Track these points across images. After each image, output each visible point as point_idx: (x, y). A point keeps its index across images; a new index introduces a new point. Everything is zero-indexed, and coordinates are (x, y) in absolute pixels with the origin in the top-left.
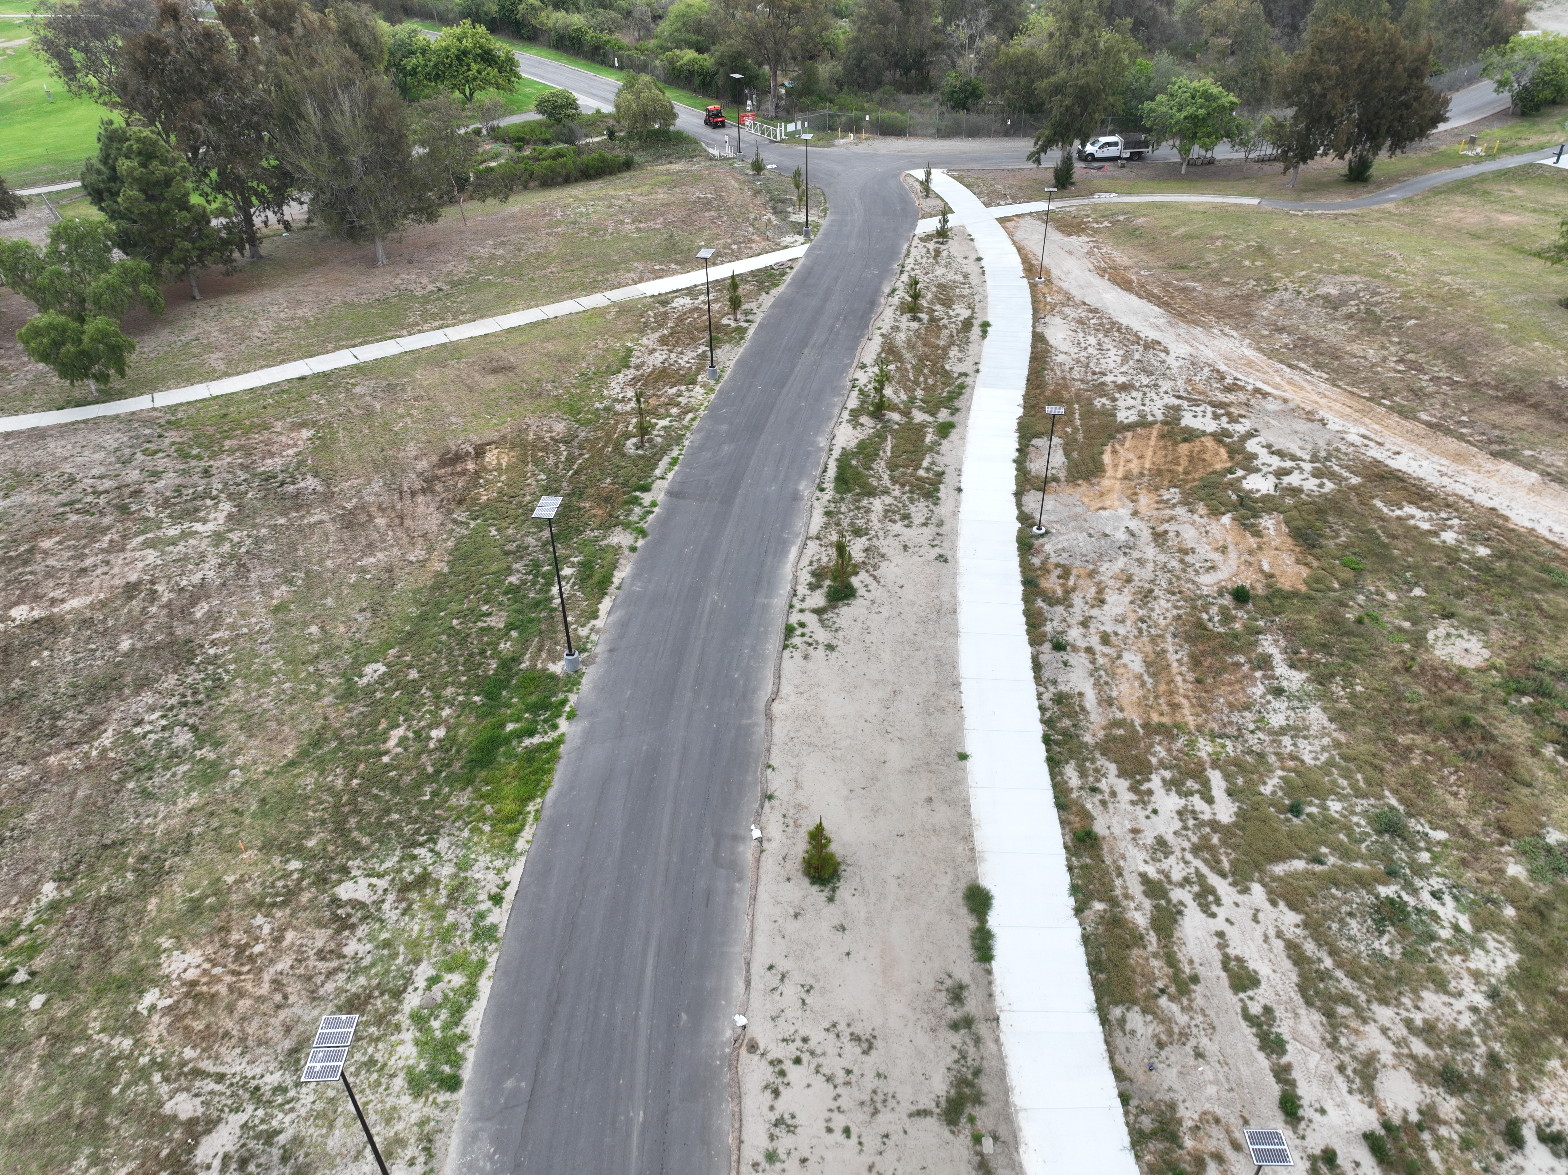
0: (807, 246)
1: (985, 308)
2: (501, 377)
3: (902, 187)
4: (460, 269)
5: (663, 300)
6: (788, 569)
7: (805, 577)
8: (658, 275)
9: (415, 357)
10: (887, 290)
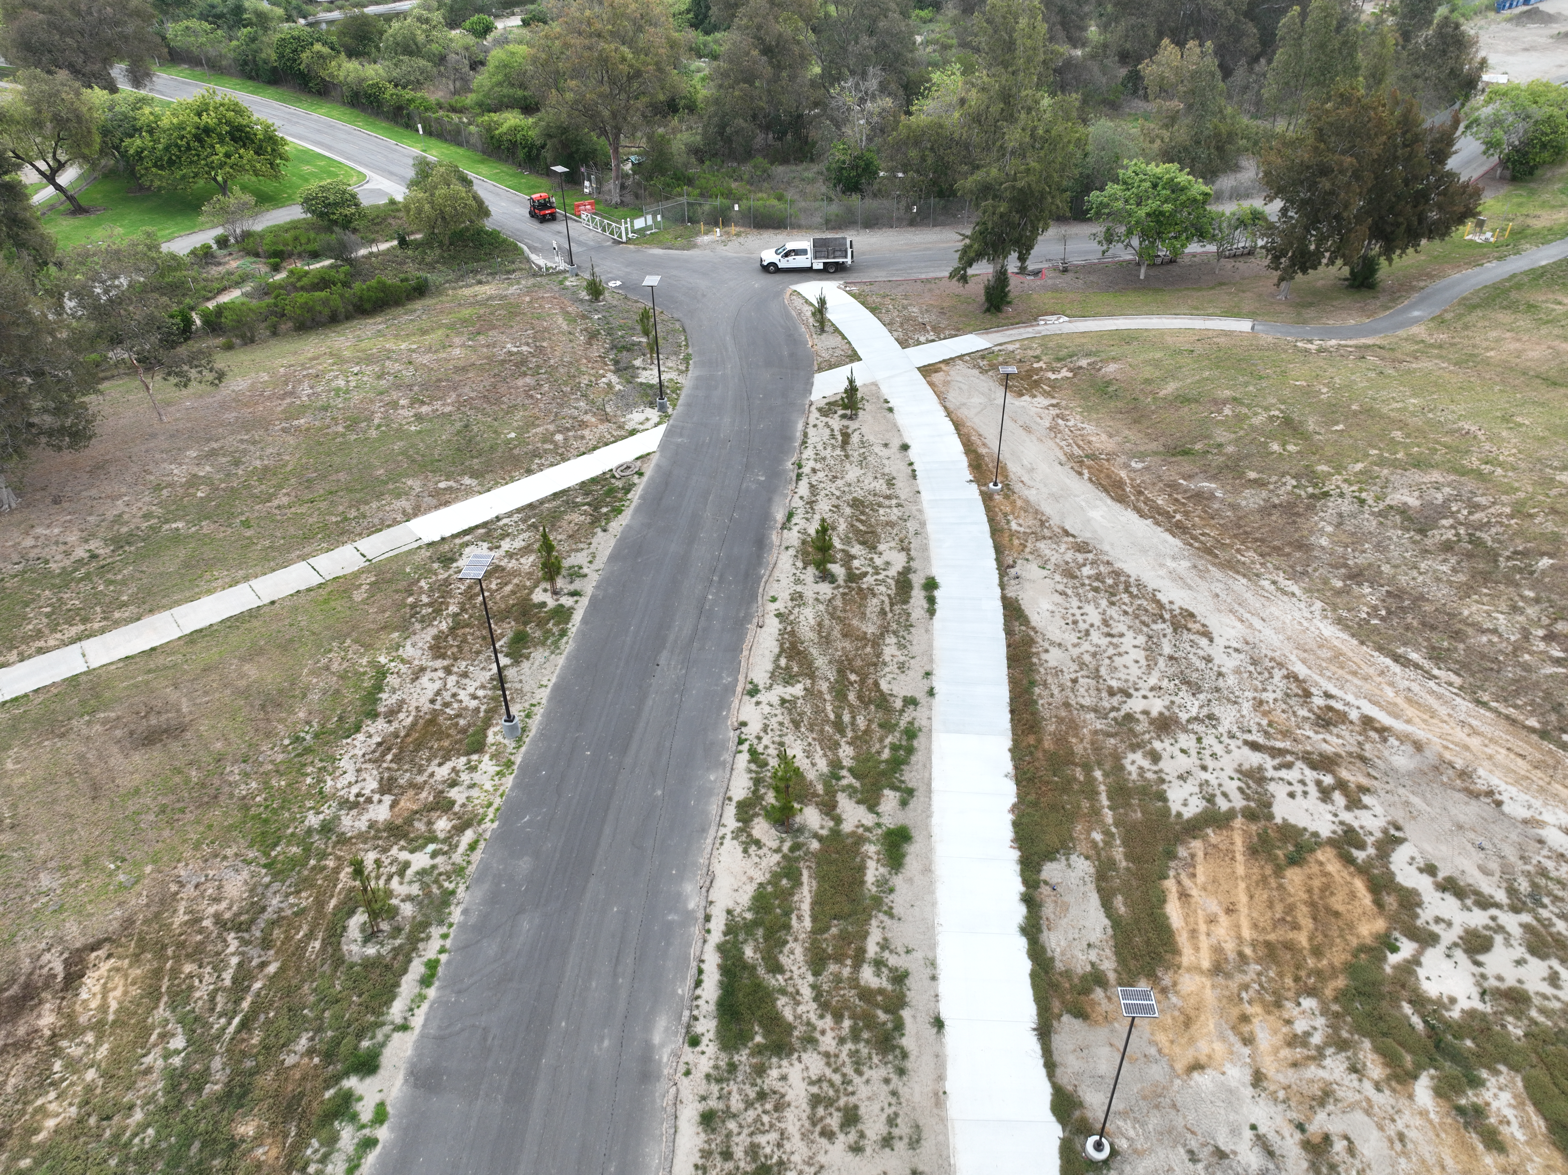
0: (662, 428)
3: (787, 315)
4: (135, 510)
5: (446, 553)
8: (443, 499)
10: (780, 516)
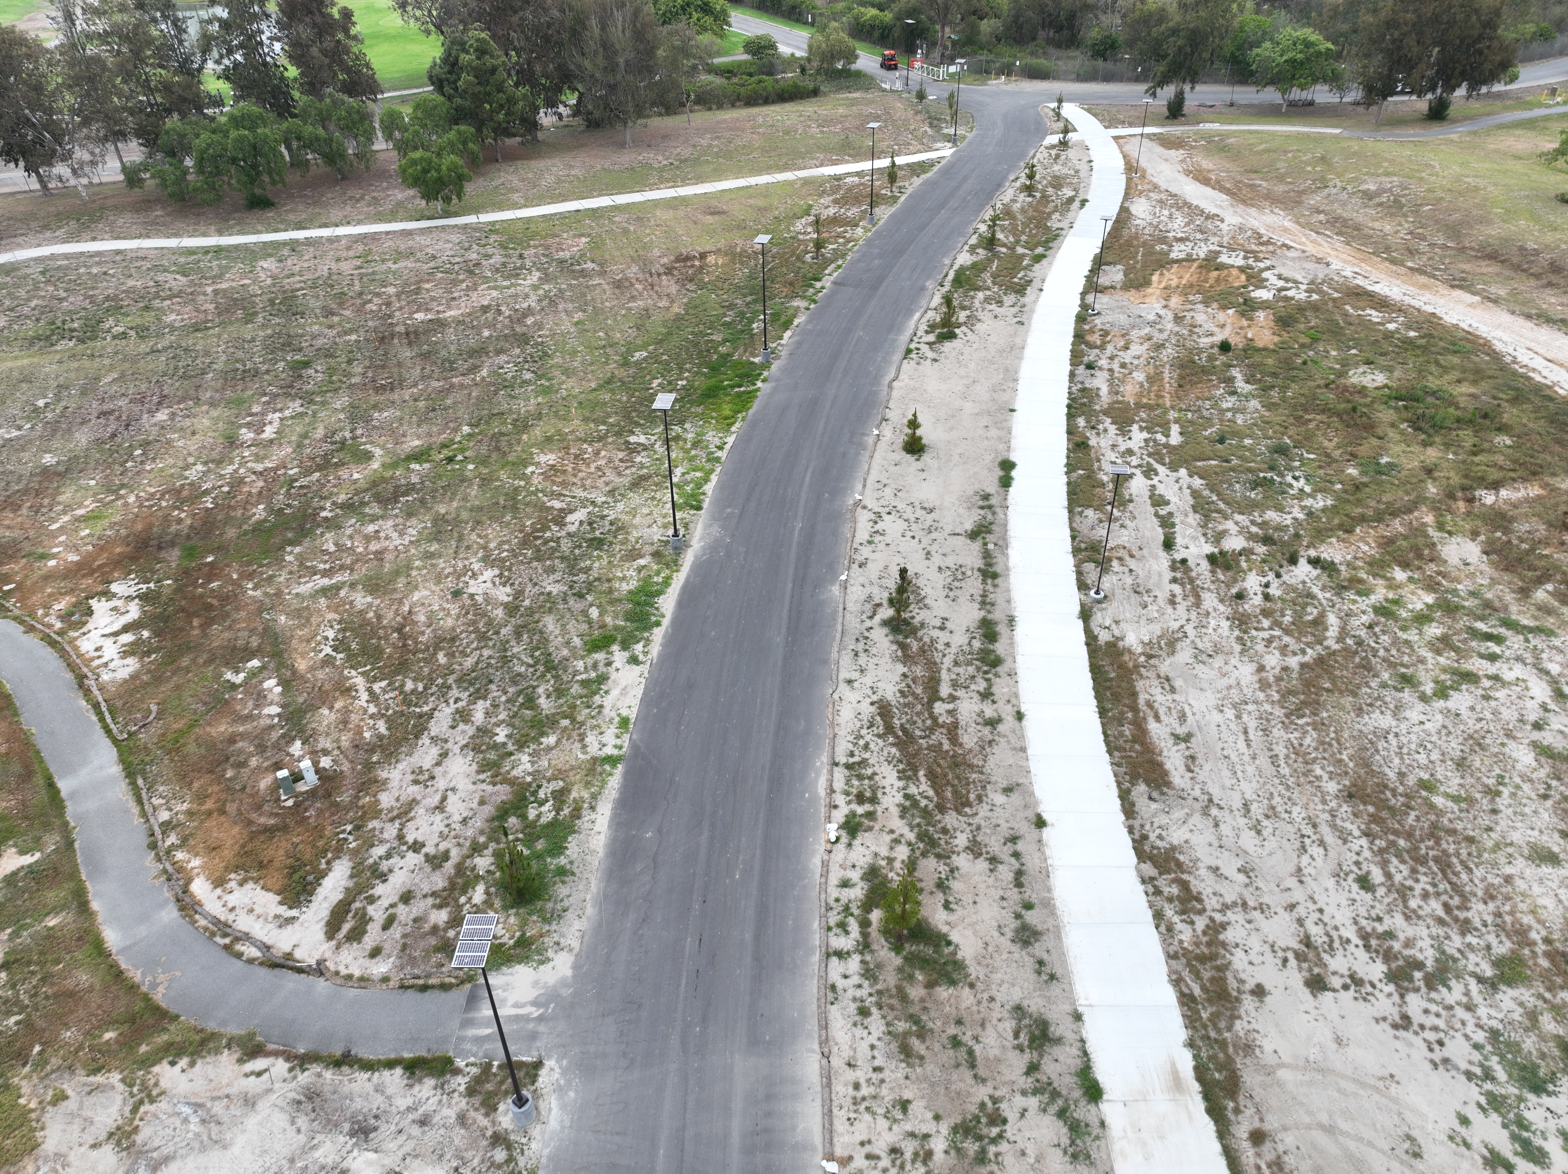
0: (953, 150)
1: (1086, 192)
2: (717, 217)
3: (1039, 114)
4: (686, 152)
5: (838, 178)
6: (912, 323)
7: (923, 327)
8: (834, 163)
9: (656, 203)
10: (1012, 178)
